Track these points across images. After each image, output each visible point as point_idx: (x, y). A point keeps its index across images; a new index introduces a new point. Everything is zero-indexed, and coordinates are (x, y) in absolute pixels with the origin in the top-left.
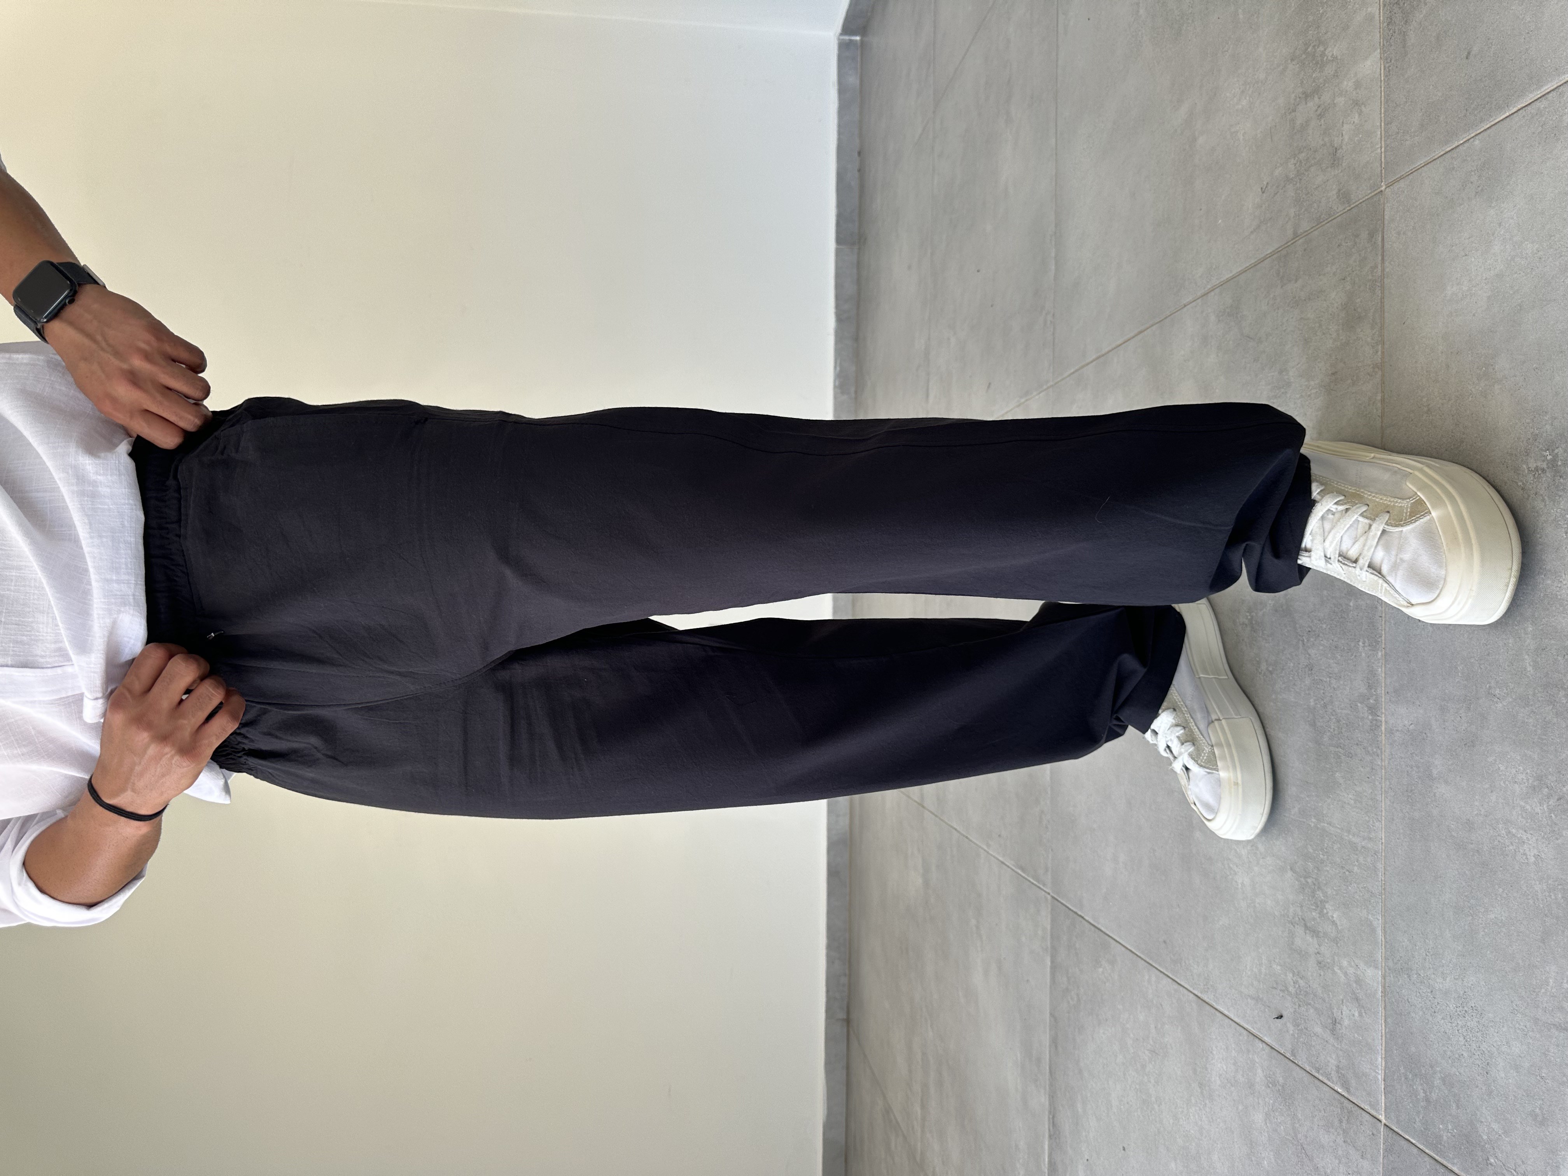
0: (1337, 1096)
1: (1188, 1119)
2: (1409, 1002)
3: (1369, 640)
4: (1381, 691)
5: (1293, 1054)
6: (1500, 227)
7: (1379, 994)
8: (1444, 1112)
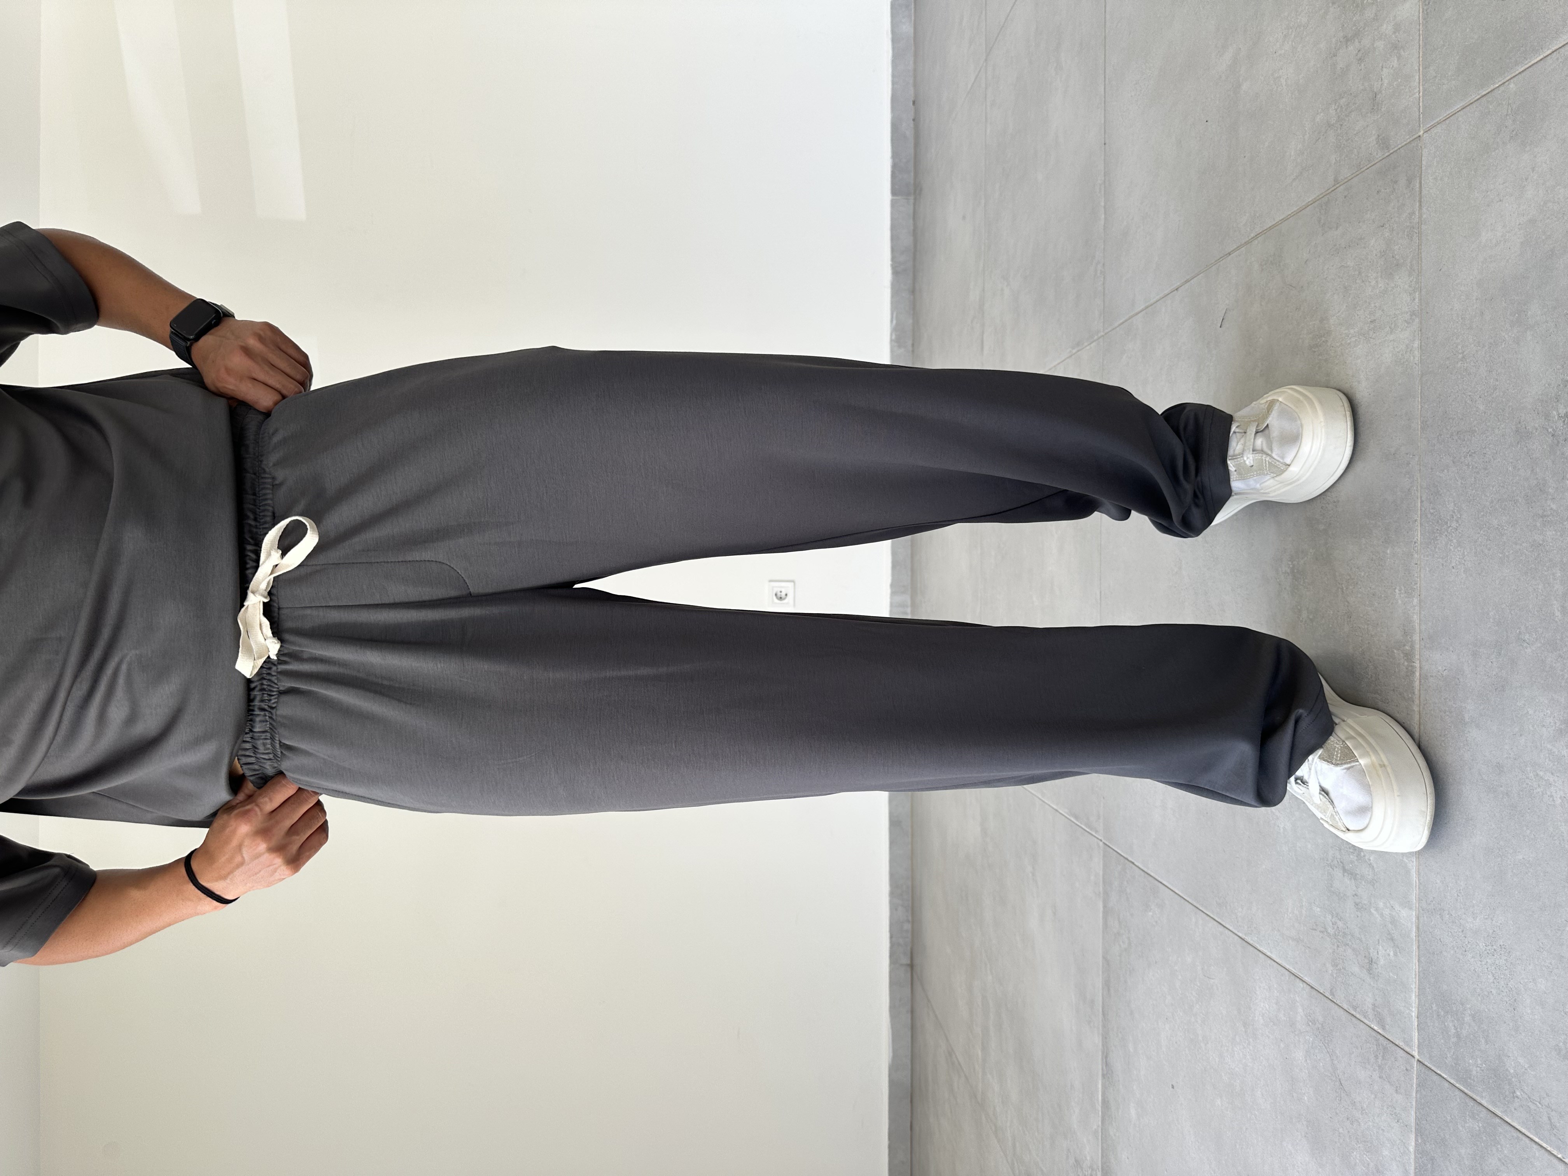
0: (1374, 1034)
1: (1233, 1057)
2: (1441, 941)
3: (1405, 587)
4: (1416, 638)
5: (1332, 994)
6: (1533, 171)
7: (1413, 934)
8: (1473, 1047)
